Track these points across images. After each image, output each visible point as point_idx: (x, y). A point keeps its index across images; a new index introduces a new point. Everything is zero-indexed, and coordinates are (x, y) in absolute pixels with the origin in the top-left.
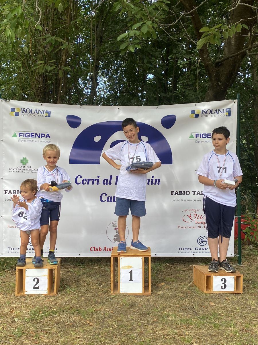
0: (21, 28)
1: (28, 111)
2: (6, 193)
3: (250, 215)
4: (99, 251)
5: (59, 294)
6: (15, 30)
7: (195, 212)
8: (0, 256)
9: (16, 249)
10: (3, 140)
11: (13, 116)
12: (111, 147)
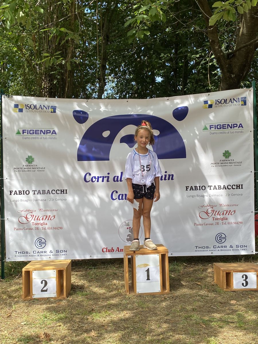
1: (32, 107)
2: (12, 194)
4: (112, 251)
7: (213, 208)
8: (7, 260)
9: (23, 253)
10: (7, 138)
11: (16, 112)
12: (120, 143)
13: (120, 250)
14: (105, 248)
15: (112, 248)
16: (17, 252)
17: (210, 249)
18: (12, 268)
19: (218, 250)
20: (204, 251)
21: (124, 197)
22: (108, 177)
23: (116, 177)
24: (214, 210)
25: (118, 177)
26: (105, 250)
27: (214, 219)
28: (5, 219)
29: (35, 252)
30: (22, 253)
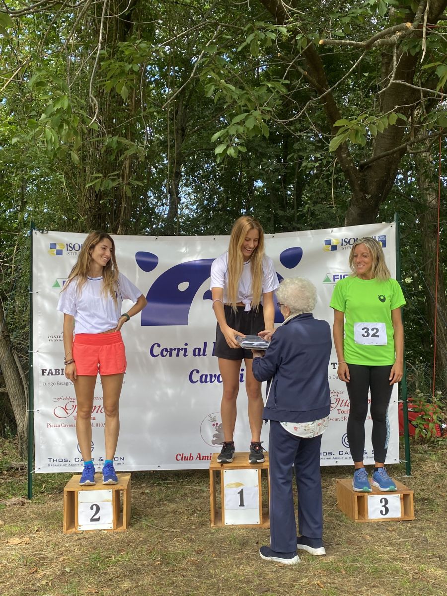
0: (67, 127)
1: (77, 247)
2: (44, 374)
3: (422, 397)
4: (190, 460)
5: (131, 529)
6: (59, 130)
7: (337, 395)
8: (37, 471)
9: (60, 460)
10: (39, 293)
11: (54, 255)
12: (204, 299)
13: (201, 458)
14: (180, 455)
15: (191, 454)
16: (52, 460)
17: (335, 456)
18: (42, 482)
19: (346, 458)
20: (325, 459)
21: (208, 379)
22: (186, 350)
23: (197, 350)
24: (340, 399)
25: (200, 349)
26: (179, 457)
27: (340, 411)
28: (35, 410)
29: (77, 460)
30: (58, 461)
